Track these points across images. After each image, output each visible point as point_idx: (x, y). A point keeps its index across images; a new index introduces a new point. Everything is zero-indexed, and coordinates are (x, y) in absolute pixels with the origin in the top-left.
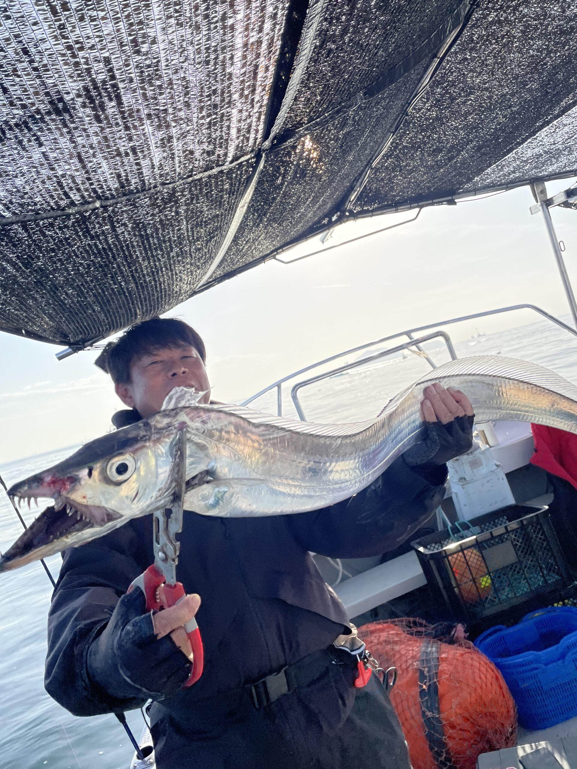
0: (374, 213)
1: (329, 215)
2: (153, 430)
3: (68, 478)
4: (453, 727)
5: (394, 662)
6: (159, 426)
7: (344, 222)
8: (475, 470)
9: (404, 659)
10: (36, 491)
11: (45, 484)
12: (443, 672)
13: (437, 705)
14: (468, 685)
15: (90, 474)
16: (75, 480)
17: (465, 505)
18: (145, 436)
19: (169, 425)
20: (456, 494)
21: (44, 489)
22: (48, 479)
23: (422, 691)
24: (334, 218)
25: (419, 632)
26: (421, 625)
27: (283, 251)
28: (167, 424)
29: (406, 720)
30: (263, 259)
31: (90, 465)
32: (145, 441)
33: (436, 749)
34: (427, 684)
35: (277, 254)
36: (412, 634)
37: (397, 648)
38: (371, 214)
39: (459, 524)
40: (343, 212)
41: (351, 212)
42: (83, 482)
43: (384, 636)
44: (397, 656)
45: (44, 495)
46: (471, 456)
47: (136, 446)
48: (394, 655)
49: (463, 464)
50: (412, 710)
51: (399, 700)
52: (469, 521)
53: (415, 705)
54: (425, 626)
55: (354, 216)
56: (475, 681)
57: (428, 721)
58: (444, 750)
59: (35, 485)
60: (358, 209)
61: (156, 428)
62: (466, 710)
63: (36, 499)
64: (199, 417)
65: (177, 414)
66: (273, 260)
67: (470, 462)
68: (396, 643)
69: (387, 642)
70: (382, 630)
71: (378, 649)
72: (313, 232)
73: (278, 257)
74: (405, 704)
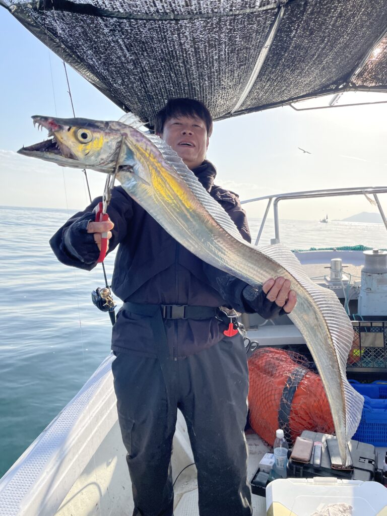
0: (370, 89)
1: (337, 83)
2: (108, 128)
3: (59, 126)
4: (296, 413)
5: (276, 370)
6: (113, 127)
7: (347, 91)
8: (379, 286)
9: (283, 369)
10: (43, 123)
11: (48, 122)
12: (303, 384)
13: (291, 398)
14: (315, 396)
15: (69, 130)
16: (61, 128)
17: (364, 306)
18: (103, 128)
19: (118, 130)
20: (361, 297)
21: (46, 124)
22: (50, 120)
23: (286, 389)
24: (341, 86)
25: (300, 362)
26: (303, 359)
27: (297, 101)
28: (118, 129)
29: (271, 400)
30: (282, 103)
31: (71, 125)
32: (102, 130)
33: (281, 421)
34: (291, 386)
35: (293, 102)
36: (295, 361)
37: (281, 363)
38: (368, 89)
39: (355, 316)
40: (348, 83)
41: (354, 84)
42: (64, 131)
43: (277, 356)
44: (280, 367)
45: (45, 127)
46: (380, 276)
47: (96, 130)
48: (278, 366)
49: (372, 279)
50: (276, 396)
51: (270, 389)
52: (363, 316)
53: (279, 394)
54: (306, 361)
55: (355, 88)
56: (321, 396)
57: (283, 405)
58: (286, 423)
59: (43, 119)
60: (359, 83)
61: (110, 128)
62: (309, 408)
63: (42, 126)
64: (136, 136)
65: (125, 127)
66: (289, 106)
67: (378, 279)
68: (282, 361)
69: (277, 359)
70: (278, 353)
71: (270, 360)
72: (323, 93)
73: (293, 104)
74: (273, 392)
